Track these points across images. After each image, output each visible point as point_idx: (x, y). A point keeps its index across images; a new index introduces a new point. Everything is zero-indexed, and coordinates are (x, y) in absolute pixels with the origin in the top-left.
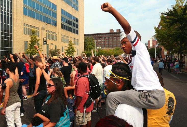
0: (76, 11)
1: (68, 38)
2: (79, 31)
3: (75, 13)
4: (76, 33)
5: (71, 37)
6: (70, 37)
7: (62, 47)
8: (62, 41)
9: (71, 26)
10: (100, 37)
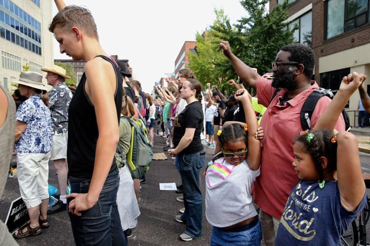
0: (36, 7)
1: (18, 61)
2: (42, 49)
3: (33, 10)
4: (37, 53)
5: (25, 60)
6: (22, 59)
7: (5, 79)
8: (3, 66)
9: (23, 36)
10: (81, 66)
